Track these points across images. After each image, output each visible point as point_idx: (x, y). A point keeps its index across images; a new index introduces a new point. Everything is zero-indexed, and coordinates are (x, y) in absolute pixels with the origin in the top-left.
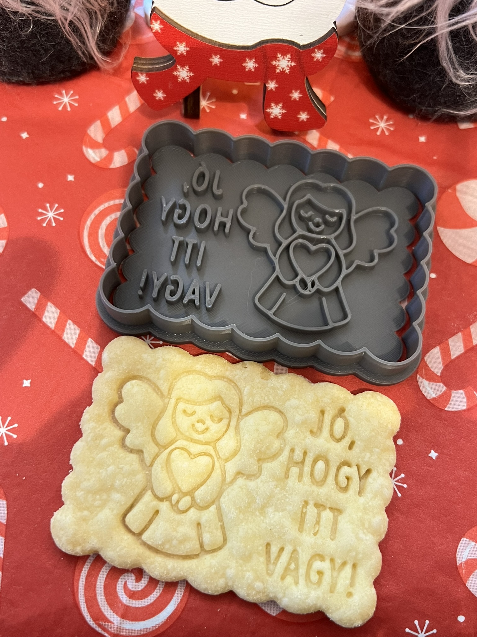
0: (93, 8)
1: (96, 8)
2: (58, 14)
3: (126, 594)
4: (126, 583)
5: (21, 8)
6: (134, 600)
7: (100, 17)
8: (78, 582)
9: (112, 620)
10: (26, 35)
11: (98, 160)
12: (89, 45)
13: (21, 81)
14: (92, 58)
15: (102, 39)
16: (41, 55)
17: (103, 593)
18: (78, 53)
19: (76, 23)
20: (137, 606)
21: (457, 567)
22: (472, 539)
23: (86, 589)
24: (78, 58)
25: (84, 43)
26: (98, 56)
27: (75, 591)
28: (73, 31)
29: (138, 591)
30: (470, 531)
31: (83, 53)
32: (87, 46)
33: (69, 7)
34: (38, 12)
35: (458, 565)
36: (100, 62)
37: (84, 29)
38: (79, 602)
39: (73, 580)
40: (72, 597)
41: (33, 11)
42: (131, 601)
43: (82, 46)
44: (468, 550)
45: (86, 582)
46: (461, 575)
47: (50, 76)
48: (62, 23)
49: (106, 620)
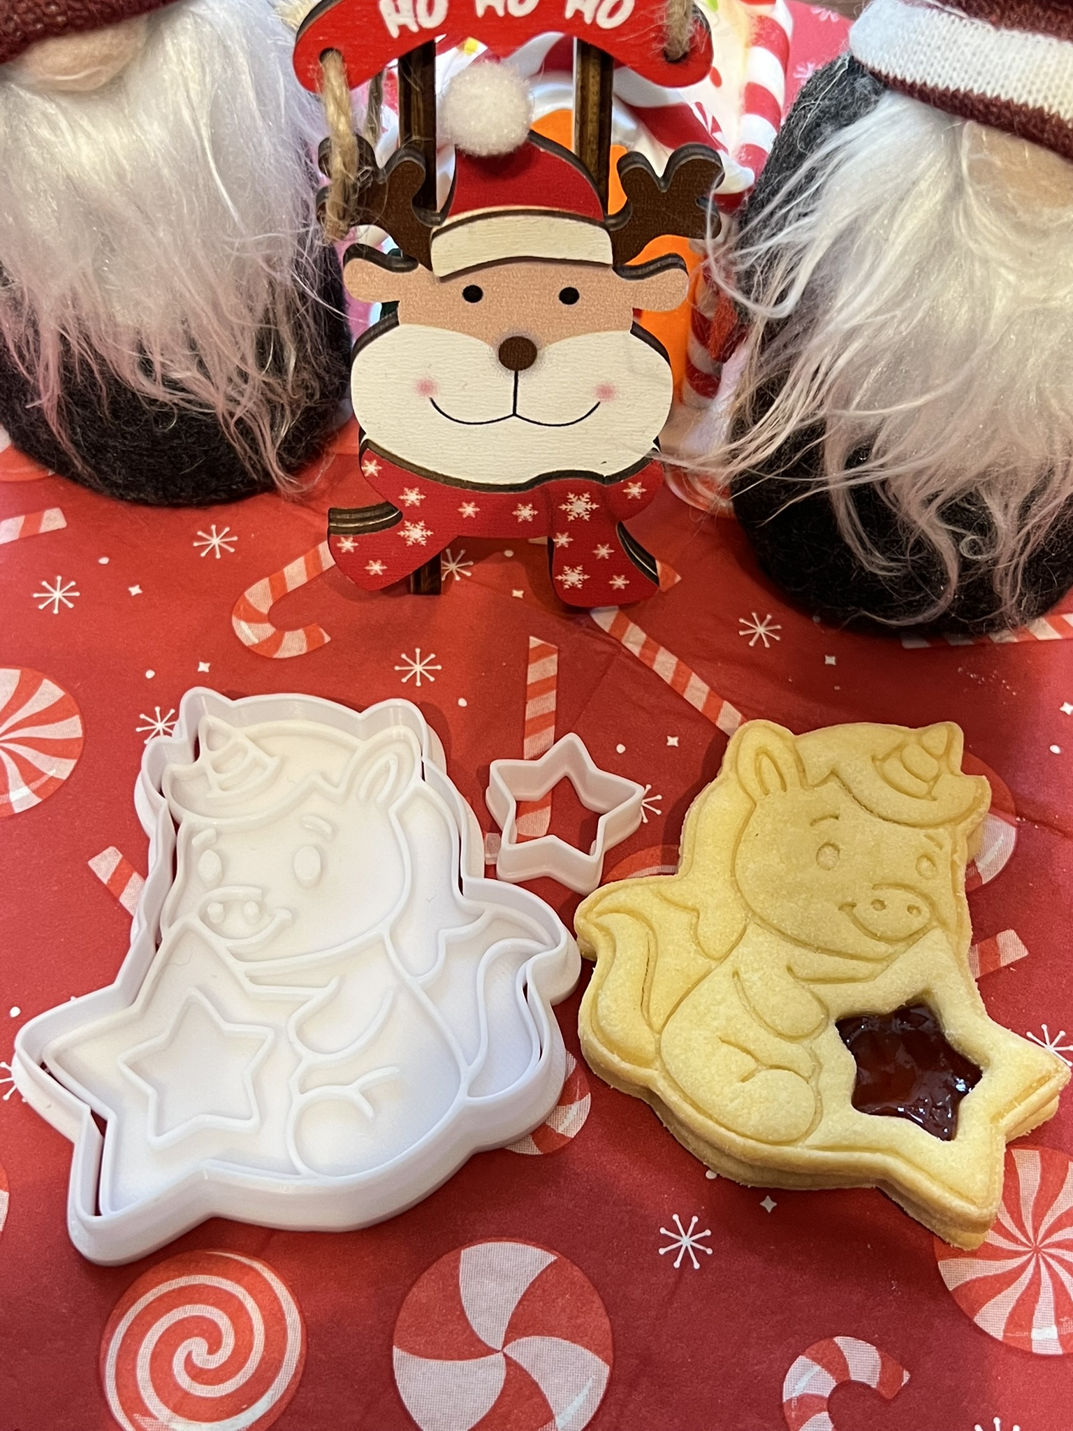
0: (279, 400)
1: (285, 401)
2: (221, 407)
3: (188, 1373)
4: (189, 1355)
5: (163, 394)
6: (200, 1383)
7: (288, 412)
8: (108, 1343)
9: (155, 1413)
10: (164, 433)
11: (257, 641)
12: (264, 454)
13: (142, 499)
14: (267, 474)
15: (287, 448)
16: (182, 464)
17: (147, 1367)
18: (243, 466)
19: (249, 422)
20: (202, 1395)
21: (781, 1406)
22: (817, 1360)
23: (119, 1357)
24: (244, 473)
25: (257, 451)
26: (277, 471)
27: (102, 1357)
28: (242, 434)
29: (209, 1370)
30: (815, 1346)
31: (253, 466)
32: (261, 456)
33: (239, 398)
34: (189, 402)
35: (784, 1401)
36: (280, 482)
37: (261, 430)
38: (104, 1376)
39: (101, 1339)
40: (94, 1366)
41: (182, 399)
42: (196, 1385)
43: (253, 456)
44: (806, 1379)
45: (122, 1345)
46: (788, 1421)
47: (193, 497)
48: (225, 420)
49: (147, 1413)
